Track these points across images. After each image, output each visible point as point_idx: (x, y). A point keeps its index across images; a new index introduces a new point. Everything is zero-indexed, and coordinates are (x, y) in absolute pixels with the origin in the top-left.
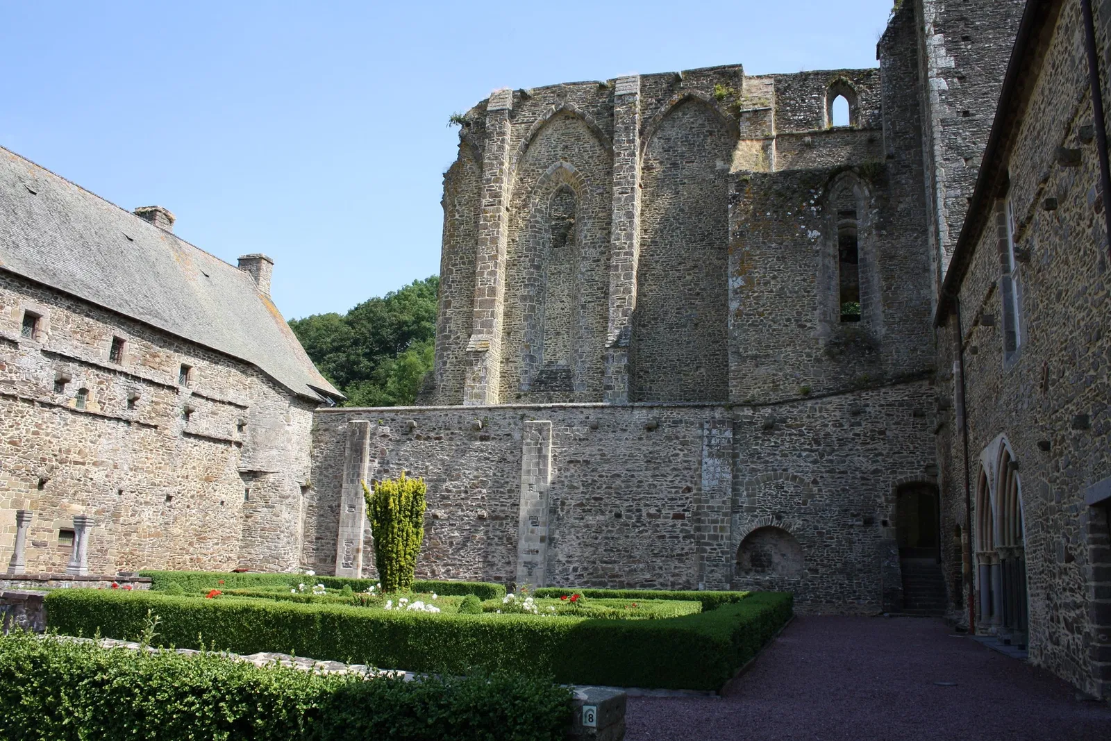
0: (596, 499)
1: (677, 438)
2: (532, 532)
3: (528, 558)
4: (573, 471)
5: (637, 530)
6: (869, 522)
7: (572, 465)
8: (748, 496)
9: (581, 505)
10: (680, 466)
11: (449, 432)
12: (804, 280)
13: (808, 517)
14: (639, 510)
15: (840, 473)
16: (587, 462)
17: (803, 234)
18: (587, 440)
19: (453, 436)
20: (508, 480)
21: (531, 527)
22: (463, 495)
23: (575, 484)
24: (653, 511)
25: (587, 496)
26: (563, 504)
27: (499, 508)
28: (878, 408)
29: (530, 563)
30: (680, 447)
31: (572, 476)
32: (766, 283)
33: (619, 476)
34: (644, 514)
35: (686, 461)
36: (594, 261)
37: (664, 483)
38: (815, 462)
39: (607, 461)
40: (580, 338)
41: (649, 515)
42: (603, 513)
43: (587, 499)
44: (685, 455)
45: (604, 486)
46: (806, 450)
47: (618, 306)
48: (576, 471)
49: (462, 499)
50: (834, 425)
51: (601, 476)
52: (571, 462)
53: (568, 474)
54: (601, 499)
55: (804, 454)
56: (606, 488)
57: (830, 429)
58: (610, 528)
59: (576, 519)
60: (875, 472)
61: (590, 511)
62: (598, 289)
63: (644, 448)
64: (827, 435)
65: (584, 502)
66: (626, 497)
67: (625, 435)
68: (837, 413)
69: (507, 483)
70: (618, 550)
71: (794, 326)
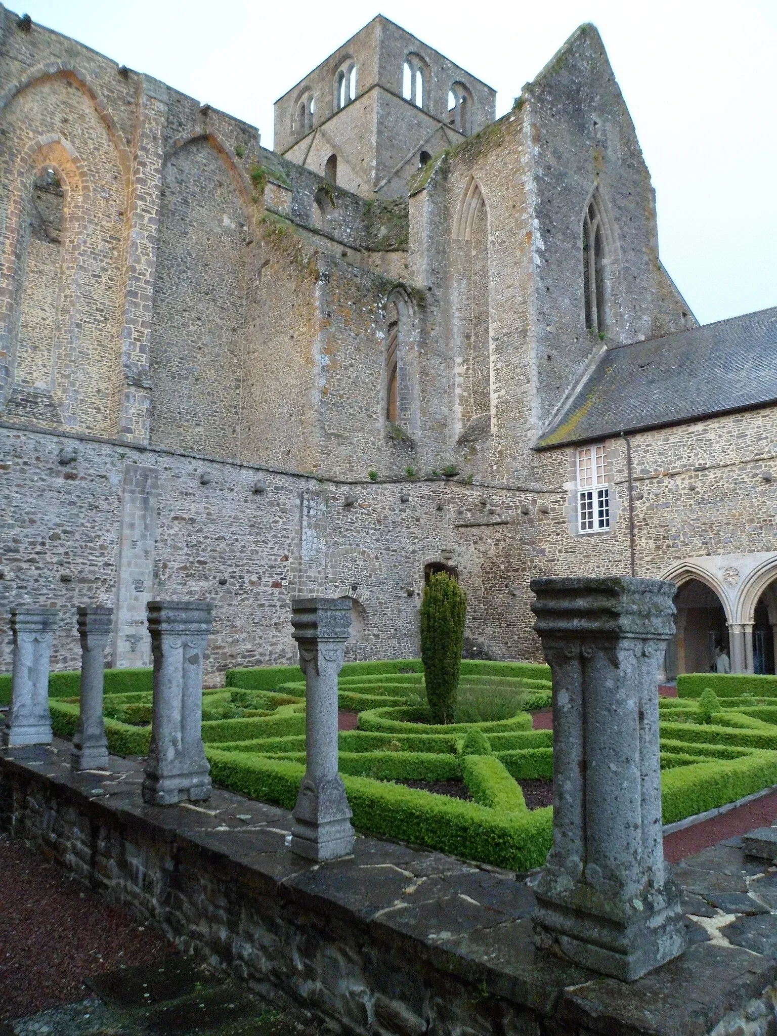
0: (200, 562)
1: (278, 504)
2: (136, 599)
3: (131, 630)
4: (176, 529)
5: (239, 598)
6: (410, 594)
7: (176, 522)
8: (332, 567)
9: (185, 568)
10: (279, 534)
11: (20, 461)
12: (372, 374)
13: (373, 589)
14: (242, 577)
15: (393, 551)
16: (192, 521)
17: (373, 334)
18: (194, 495)
19: (26, 467)
20: (100, 533)
21: (134, 593)
22: (39, 548)
23: (179, 544)
24: (254, 578)
25: (191, 559)
26: (165, 566)
27: (88, 568)
28: (416, 499)
29: (133, 636)
30: (280, 514)
31: (176, 535)
32: (346, 369)
33: (223, 538)
34: (246, 580)
35: (285, 529)
36: (94, 276)
37: (265, 550)
38: (377, 540)
39: (213, 522)
40: (72, 361)
41: (252, 583)
42: (206, 578)
43: (192, 562)
44: (284, 523)
45: (209, 549)
46: (372, 528)
47: (135, 339)
48: (180, 529)
49: (37, 553)
50: (390, 509)
51: (206, 537)
52: (176, 518)
53: (172, 532)
54: (205, 563)
55: (371, 532)
56: (211, 551)
57: (387, 512)
58: (213, 596)
59: (180, 584)
60: (414, 552)
61: (193, 575)
62: (97, 309)
63: (248, 511)
64: (386, 517)
65: (188, 565)
66: (229, 562)
67: (231, 495)
68: (391, 499)
69: (99, 537)
70: (221, 620)
71: (364, 414)
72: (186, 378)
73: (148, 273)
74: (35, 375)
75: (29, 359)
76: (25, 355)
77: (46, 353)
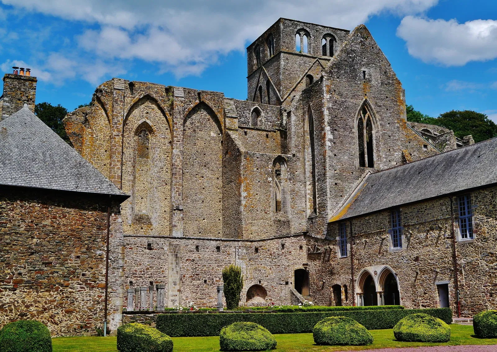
0: (197, 274)
1: (226, 252)
2: (174, 288)
3: (173, 298)
4: (188, 263)
5: (212, 286)
6: (287, 283)
7: (188, 261)
8: (250, 274)
9: (192, 276)
10: (227, 263)
11: (136, 246)
12: (267, 196)
13: (269, 281)
14: (213, 279)
15: (278, 266)
16: (193, 260)
17: (267, 179)
18: (194, 251)
19: (138, 248)
20: (161, 267)
21: (173, 286)
22: (143, 273)
23: (189, 269)
24: (218, 279)
25: (193, 273)
26: (184, 276)
27: (158, 278)
28: (289, 244)
29: (173, 300)
30: (227, 255)
31: (188, 266)
32: (254, 196)
33: (205, 266)
34: (214, 280)
35: (229, 261)
36: (161, 168)
37: (222, 268)
38: (270, 262)
39: (201, 260)
40: (155, 202)
41: (216, 281)
42: (199, 280)
43: (194, 275)
44: (229, 258)
45: (200, 269)
46: (268, 258)
47: (176, 191)
48: (189, 263)
49: (142, 274)
50: (276, 249)
51: (198, 266)
52: (187, 260)
53: (186, 264)
54: (199, 274)
55: (267, 259)
56: (201, 270)
57: (275, 250)
58: (202, 286)
59: (189, 282)
60: (288, 266)
61: (194, 279)
62: (163, 181)
63: (214, 255)
64: (274, 253)
65: (192, 275)
66: (208, 274)
67: (207, 250)
68: (277, 245)
69: (161, 268)
70: (205, 294)
71: (263, 212)
72: (198, 201)
73: (180, 165)
74: (142, 208)
75: (140, 203)
76: (138, 201)
77: (145, 200)
